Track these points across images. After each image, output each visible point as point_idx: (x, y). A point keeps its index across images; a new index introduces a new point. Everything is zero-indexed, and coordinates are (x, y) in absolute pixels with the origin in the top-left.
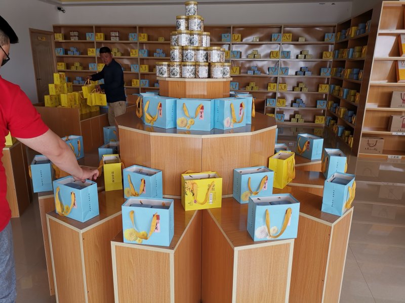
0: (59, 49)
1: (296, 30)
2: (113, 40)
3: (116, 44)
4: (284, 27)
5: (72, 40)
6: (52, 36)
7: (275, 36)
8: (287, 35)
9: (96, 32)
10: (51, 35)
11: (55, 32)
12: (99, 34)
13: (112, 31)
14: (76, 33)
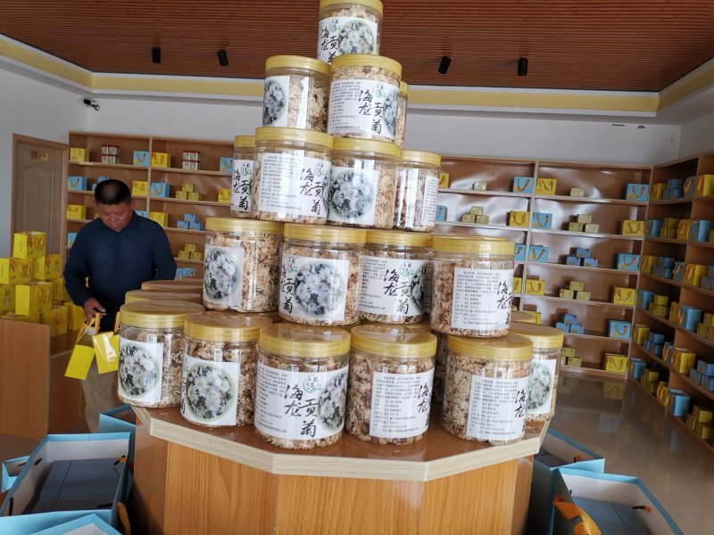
0: (75, 179)
1: (565, 173)
2: (187, 167)
3: (193, 177)
4: (540, 166)
5: (105, 161)
6: (65, 153)
7: (520, 182)
8: (547, 181)
9: (154, 150)
10: (62, 150)
11: (72, 145)
12: (159, 155)
13: (186, 151)
14: (114, 151)
